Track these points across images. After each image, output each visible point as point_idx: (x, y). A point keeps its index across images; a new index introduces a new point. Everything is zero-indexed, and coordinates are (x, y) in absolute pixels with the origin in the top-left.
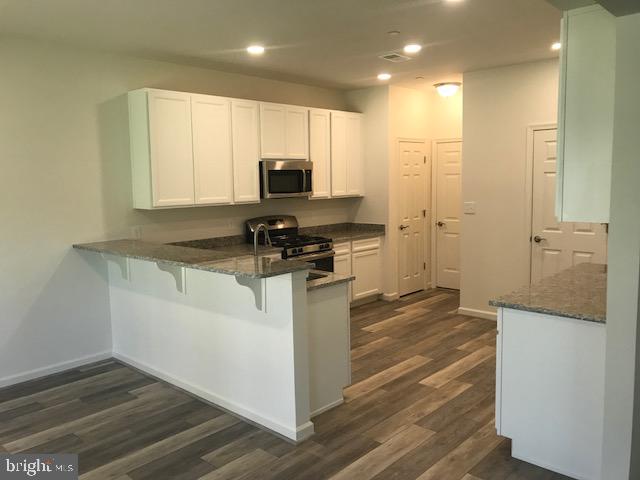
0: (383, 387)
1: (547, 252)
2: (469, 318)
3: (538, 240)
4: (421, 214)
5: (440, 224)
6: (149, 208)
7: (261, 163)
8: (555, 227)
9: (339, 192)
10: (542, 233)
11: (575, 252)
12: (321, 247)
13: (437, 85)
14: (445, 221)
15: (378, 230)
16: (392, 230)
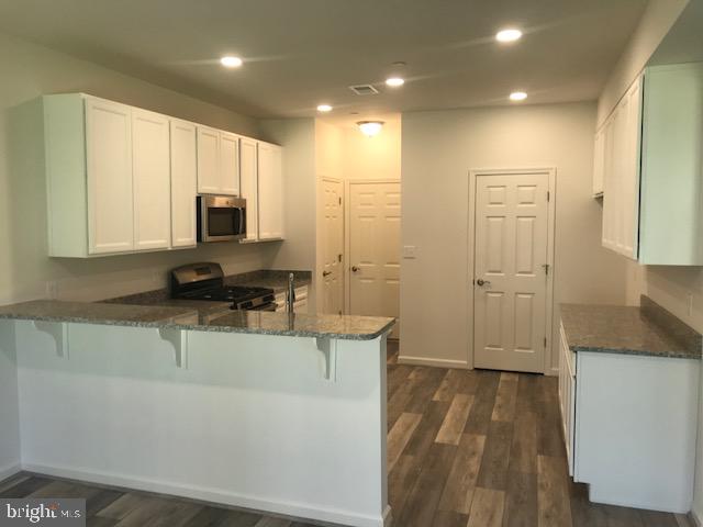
0: (405, 452)
1: (490, 295)
2: (412, 367)
3: (480, 283)
4: (337, 258)
5: (354, 270)
6: (85, 256)
7: (199, 199)
8: (498, 269)
9: (266, 235)
10: (486, 276)
11: (516, 294)
12: (264, 300)
13: (359, 123)
14: (359, 265)
15: (304, 277)
16: (318, 278)
